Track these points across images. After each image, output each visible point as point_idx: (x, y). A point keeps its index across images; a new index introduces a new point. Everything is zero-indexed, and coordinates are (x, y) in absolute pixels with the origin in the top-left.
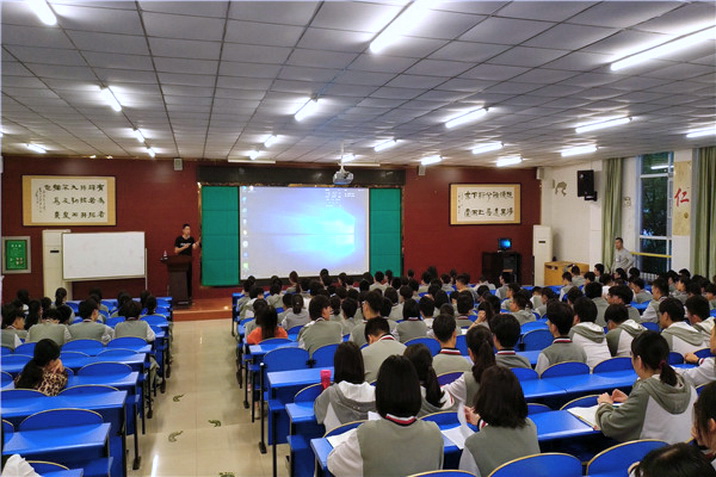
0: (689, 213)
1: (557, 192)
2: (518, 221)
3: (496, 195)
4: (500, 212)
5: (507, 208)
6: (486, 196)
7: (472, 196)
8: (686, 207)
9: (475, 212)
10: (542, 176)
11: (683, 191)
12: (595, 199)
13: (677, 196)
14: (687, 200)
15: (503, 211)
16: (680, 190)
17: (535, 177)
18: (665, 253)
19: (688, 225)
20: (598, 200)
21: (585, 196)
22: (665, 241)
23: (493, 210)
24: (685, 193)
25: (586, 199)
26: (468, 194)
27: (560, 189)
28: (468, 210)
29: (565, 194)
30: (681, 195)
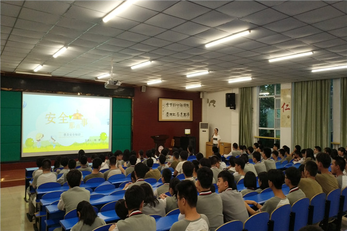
0: (290, 116)
1: (210, 105)
2: (192, 120)
3: (181, 105)
4: (183, 115)
5: (186, 113)
6: (177, 106)
7: (169, 105)
8: (288, 113)
9: (171, 114)
10: (203, 96)
11: (286, 104)
12: (235, 109)
13: (283, 107)
14: (289, 109)
15: (185, 114)
16: (284, 104)
17: (200, 97)
18: (274, 137)
19: (289, 122)
20: (236, 109)
21: (230, 106)
22: (273, 130)
23: (179, 114)
24: (287, 105)
25: (231, 108)
26: (167, 104)
27: (212, 104)
28: (168, 113)
29: (215, 106)
30: (285, 107)
